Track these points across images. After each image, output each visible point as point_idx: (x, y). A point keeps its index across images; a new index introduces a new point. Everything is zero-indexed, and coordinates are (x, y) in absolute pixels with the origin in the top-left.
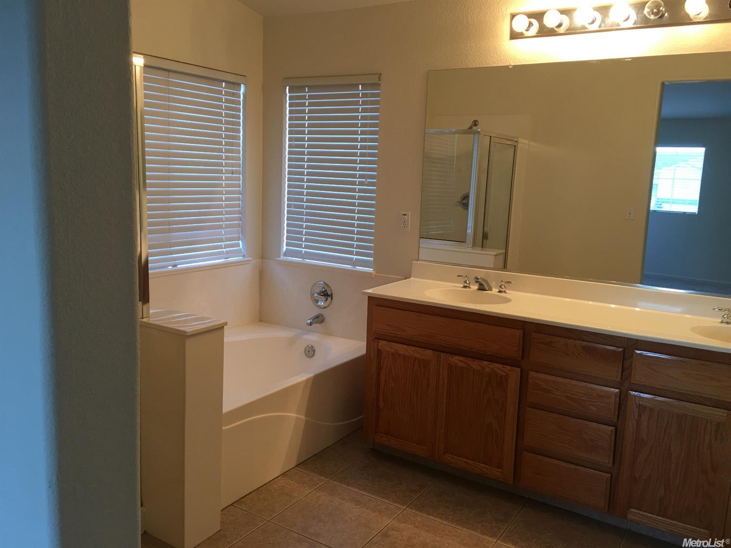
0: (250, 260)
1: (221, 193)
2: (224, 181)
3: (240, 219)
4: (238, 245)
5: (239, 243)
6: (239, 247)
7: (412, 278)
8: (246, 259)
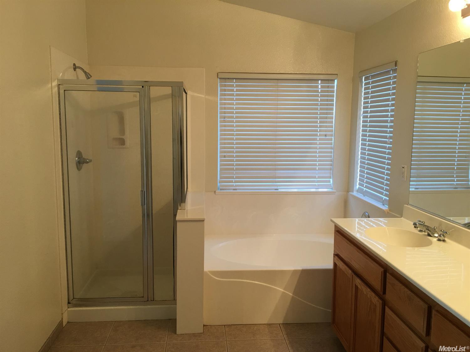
0: (335, 192)
1: (316, 148)
2: (318, 141)
3: (331, 165)
4: (329, 181)
5: (330, 181)
6: (330, 183)
7: (402, 218)
8: (333, 191)
